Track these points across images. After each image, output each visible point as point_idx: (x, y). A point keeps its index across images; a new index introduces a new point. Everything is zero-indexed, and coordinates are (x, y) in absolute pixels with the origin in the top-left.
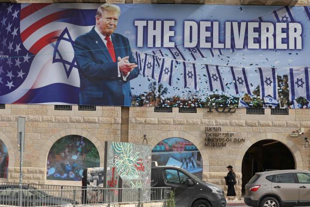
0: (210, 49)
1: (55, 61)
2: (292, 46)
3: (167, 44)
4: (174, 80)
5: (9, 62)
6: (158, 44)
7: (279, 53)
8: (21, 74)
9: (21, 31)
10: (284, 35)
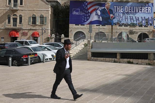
0: (131, 13)
1: (96, 15)
2: (149, 12)
3: (121, 11)
4: (123, 19)
5: (85, 15)
6: (119, 11)
7: (146, 14)
8: (88, 18)
9: (88, 8)
10: (147, 10)
